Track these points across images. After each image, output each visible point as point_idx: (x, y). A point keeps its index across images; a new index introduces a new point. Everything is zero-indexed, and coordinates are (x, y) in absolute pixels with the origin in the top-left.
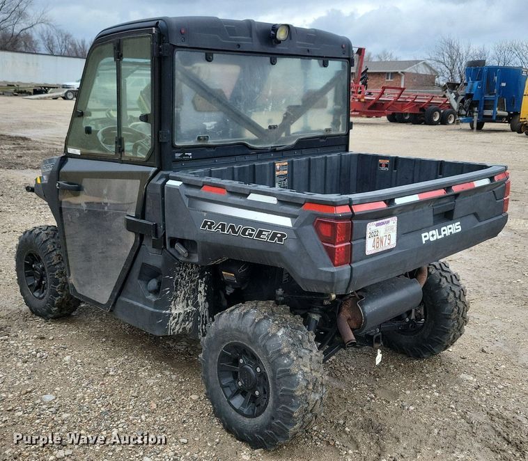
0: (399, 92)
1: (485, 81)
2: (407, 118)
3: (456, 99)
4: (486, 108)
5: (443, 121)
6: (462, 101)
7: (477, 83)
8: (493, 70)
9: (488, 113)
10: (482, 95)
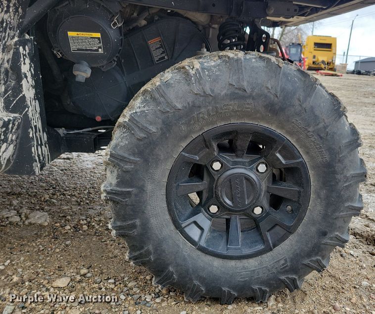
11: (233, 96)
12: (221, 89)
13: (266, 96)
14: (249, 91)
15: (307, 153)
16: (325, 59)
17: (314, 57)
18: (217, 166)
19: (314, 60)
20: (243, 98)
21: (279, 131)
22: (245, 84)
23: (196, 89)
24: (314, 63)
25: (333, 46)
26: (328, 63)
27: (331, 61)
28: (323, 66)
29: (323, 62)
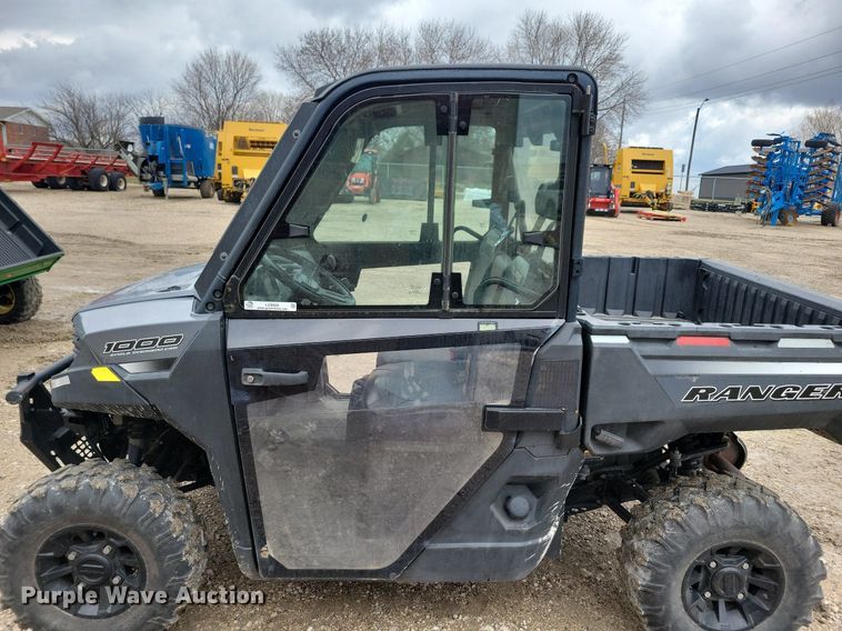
0: (55, 150)
1: (168, 141)
2: (62, 182)
3: (135, 161)
4: (173, 172)
5: (113, 187)
6: (145, 163)
7: (159, 143)
8: (176, 130)
9: (177, 177)
10: (168, 157)
11: (736, 527)
12: (728, 523)
13: (758, 527)
14: (747, 523)
15: (784, 561)
16: (653, 188)
17: (633, 185)
18: (713, 565)
19: (633, 190)
20: (743, 528)
21: (764, 547)
22: (744, 520)
23: (712, 522)
24: (632, 194)
25: (666, 164)
26: (657, 195)
27: (663, 191)
28: (649, 201)
29: (649, 193)
